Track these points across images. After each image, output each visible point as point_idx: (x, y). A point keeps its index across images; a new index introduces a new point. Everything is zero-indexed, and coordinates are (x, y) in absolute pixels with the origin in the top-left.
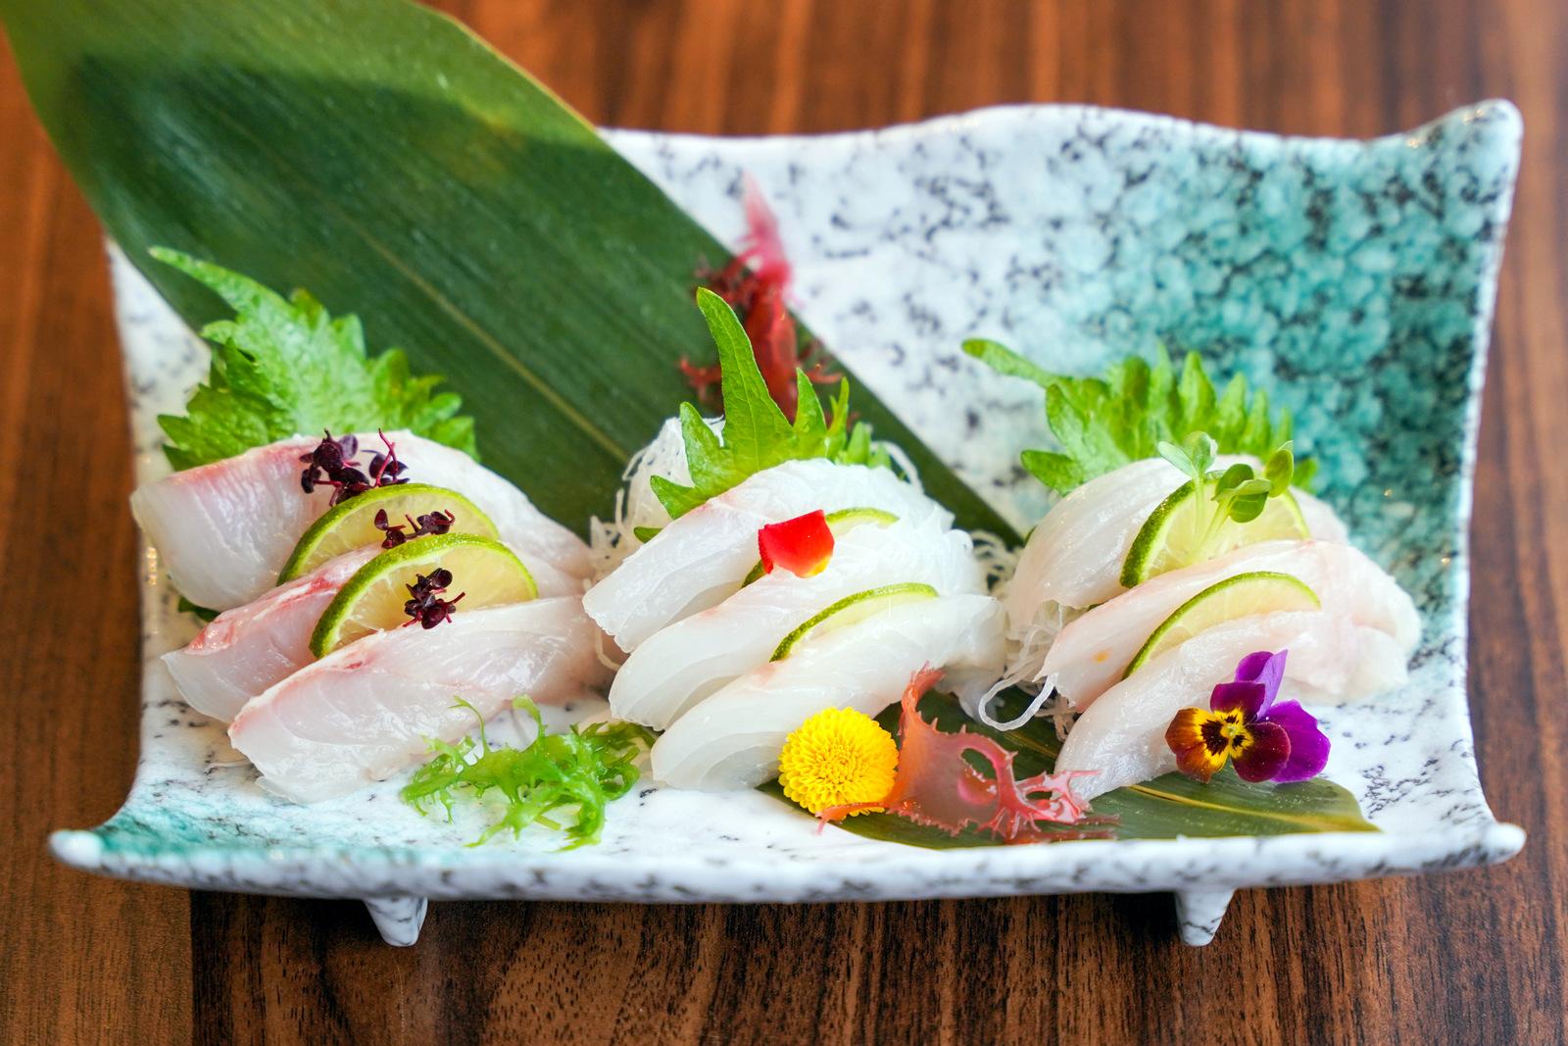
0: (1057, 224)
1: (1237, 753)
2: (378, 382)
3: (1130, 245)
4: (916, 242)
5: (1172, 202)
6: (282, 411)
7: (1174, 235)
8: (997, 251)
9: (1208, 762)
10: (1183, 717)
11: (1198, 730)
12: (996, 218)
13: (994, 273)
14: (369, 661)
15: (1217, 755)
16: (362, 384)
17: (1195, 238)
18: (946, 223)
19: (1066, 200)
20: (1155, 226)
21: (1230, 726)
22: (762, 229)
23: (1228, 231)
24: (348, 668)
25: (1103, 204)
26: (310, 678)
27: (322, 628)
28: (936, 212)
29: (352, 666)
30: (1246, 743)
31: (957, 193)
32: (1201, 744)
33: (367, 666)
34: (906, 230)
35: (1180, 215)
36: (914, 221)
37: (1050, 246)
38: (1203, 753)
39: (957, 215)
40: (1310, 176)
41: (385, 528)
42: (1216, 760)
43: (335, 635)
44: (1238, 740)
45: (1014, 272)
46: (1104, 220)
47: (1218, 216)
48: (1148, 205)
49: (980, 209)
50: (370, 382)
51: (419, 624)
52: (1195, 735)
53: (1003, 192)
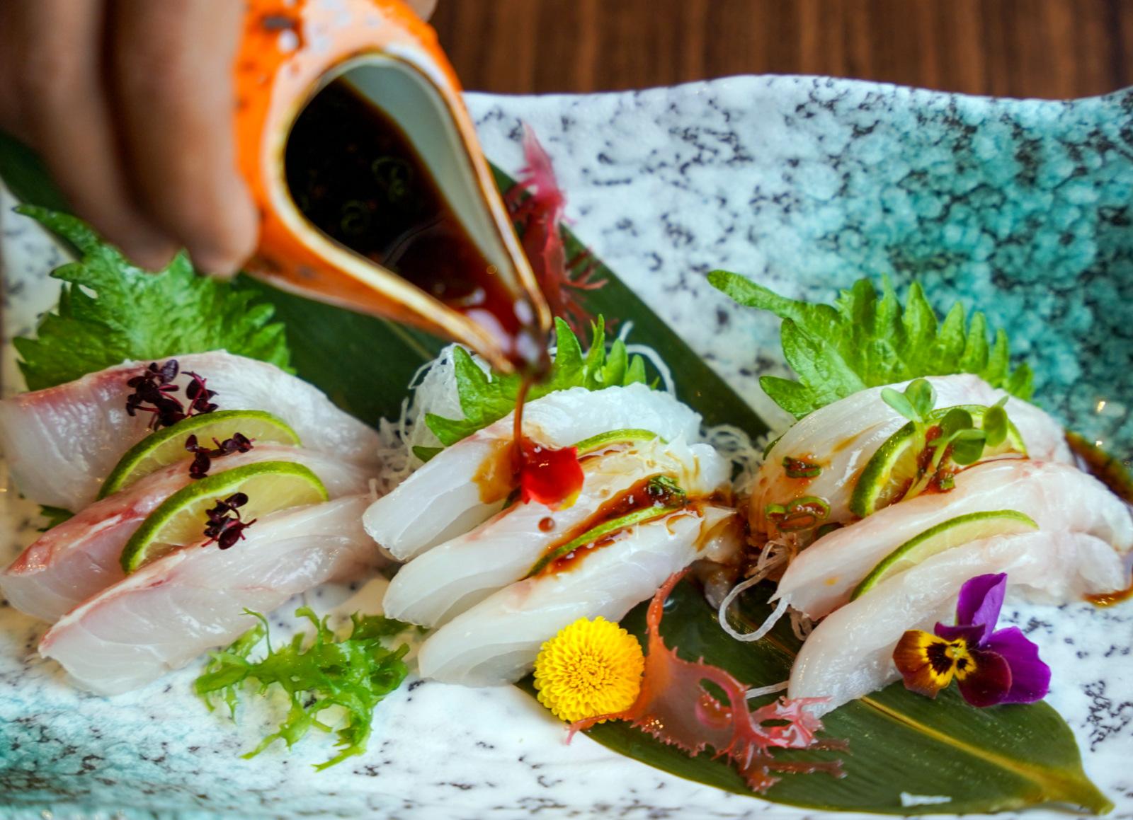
0: (795, 163)
1: (961, 676)
2: (204, 296)
3: (859, 179)
4: (672, 174)
5: (895, 148)
6: (119, 332)
7: (900, 172)
8: (742, 183)
9: (933, 682)
10: (908, 640)
11: (923, 652)
12: (741, 157)
13: (740, 199)
14: (168, 579)
15: (942, 674)
16: (190, 300)
17: (918, 174)
18: (698, 160)
19: (802, 144)
20: (880, 165)
21: (954, 649)
22: (538, 163)
23: (946, 170)
24: (150, 586)
25: (836, 149)
26: (114, 598)
27: (131, 548)
28: (689, 152)
29: (153, 585)
30: (971, 667)
31: (705, 139)
32: (926, 665)
33: (167, 583)
34: (663, 165)
35: (903, 157)
36: (670, 159)
37: (789, 179)
38: (928, 674)
39: (707, 155)
40: (1018, 130)
41: (194, 450)
42: (941, 679)
43: (141, 555)
44: (962, 663)
45: (757, 199)
46: (835, 161)
47: (937, 159)
48: (873, 150)
49: (727, 151)
50: (197, 296)
51: (216, 544)
52: (920, 657)
53: (746, 138)
